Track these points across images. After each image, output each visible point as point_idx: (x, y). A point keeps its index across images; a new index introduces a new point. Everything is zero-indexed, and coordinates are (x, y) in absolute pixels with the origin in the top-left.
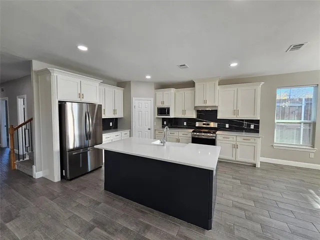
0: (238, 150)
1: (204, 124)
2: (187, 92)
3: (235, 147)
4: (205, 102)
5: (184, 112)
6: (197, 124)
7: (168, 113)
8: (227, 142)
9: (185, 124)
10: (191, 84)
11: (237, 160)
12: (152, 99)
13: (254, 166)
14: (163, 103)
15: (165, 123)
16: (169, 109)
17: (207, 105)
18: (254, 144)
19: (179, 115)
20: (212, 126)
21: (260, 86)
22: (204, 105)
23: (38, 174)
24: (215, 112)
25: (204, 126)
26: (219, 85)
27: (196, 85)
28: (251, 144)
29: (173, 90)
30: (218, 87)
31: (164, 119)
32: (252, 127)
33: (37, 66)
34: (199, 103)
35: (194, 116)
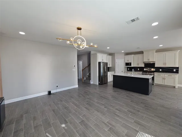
0: (166, 80)
1: (148, 69)
2: (140, 56)
3: (164, 79)
4: (149, 60)
5: (138, 64)
6: (145, 69)
7: (131, 65)
8: (160, 77)
9: (139, 69)
10: (142, 53)
11: (165, 84)
12: (123, 60)
13: (174, 87)
14: (128, 61)
15: (129, 69)
16: (131, 63)
17: (150, 61)
18: (174, 78)
19: (136, 66)
20: (153, 70)
21: (178, 52)
22: (148, 61)
23: (92, 83)
24: (154, 64)
25: (148, 70)
26: (156, 52)
27: (144, 53)
28: (173, 78)
29: (133, 55)
30: (155, 53)
31: (128, 68)
32: (175, 70)
33: (92, 53)
34: (146, 60)
35: (143, 66)
